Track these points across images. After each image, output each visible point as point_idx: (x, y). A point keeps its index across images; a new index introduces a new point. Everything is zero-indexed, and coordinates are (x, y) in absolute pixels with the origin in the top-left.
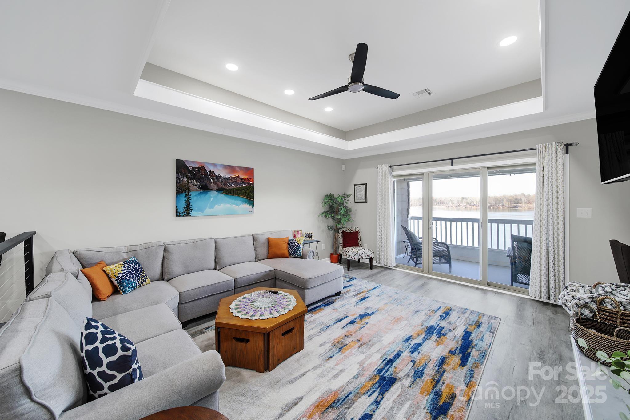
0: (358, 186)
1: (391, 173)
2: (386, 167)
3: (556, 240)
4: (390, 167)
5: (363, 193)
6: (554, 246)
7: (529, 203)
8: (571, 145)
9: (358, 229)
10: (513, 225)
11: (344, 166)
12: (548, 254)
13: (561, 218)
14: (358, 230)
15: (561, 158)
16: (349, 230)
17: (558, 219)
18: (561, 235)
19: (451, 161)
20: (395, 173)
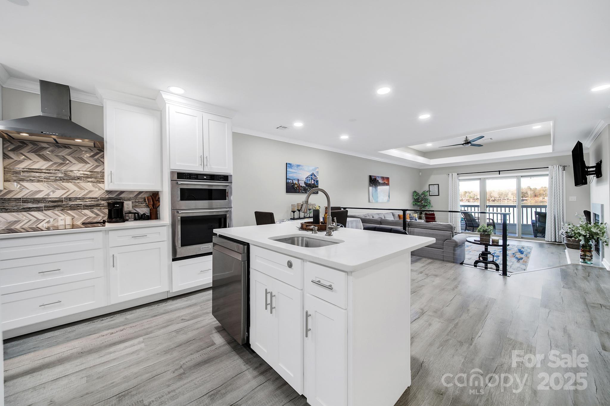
0: (432, 186)
1: (458, 178)
2: (455, 175)
3: (559, 212)
4: (458, 174)
5: (437, 190)
6: (558, 215)
7: (535, 197)
8: (566, 166)
11: (420, 173)
12: (555, 219)
13: (561, 201)
15: (561, 173)
16: (429, 212)
17: (560, 202)
18: (561, 210)
19: (498, 172)
20: (460, 178)
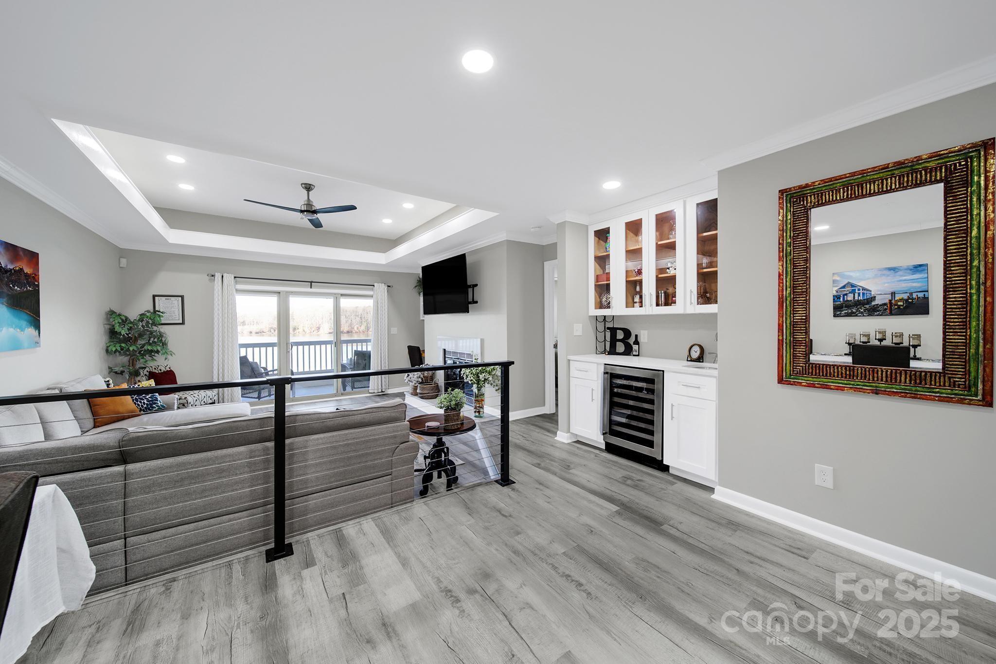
0: (164, 298)
1: (235, 287)
2: (229, 278)
4: (235, 277)
5: (178, 311)
9: (168, 366)
10: (327, 345)
11: (124, 260)
14: (169, 368)
16: (155, 369)
19: (310, 283)
20: (239, 287)
